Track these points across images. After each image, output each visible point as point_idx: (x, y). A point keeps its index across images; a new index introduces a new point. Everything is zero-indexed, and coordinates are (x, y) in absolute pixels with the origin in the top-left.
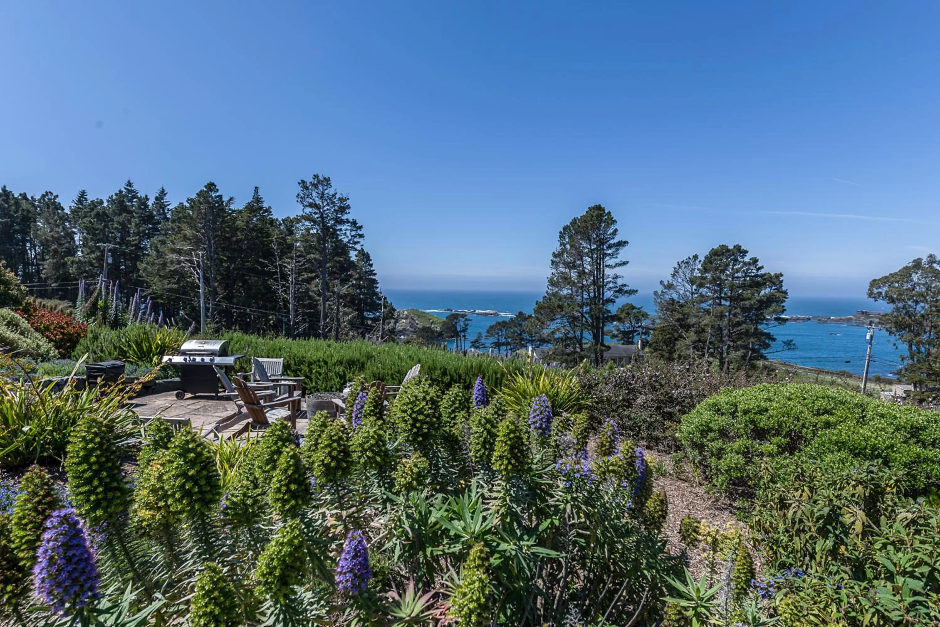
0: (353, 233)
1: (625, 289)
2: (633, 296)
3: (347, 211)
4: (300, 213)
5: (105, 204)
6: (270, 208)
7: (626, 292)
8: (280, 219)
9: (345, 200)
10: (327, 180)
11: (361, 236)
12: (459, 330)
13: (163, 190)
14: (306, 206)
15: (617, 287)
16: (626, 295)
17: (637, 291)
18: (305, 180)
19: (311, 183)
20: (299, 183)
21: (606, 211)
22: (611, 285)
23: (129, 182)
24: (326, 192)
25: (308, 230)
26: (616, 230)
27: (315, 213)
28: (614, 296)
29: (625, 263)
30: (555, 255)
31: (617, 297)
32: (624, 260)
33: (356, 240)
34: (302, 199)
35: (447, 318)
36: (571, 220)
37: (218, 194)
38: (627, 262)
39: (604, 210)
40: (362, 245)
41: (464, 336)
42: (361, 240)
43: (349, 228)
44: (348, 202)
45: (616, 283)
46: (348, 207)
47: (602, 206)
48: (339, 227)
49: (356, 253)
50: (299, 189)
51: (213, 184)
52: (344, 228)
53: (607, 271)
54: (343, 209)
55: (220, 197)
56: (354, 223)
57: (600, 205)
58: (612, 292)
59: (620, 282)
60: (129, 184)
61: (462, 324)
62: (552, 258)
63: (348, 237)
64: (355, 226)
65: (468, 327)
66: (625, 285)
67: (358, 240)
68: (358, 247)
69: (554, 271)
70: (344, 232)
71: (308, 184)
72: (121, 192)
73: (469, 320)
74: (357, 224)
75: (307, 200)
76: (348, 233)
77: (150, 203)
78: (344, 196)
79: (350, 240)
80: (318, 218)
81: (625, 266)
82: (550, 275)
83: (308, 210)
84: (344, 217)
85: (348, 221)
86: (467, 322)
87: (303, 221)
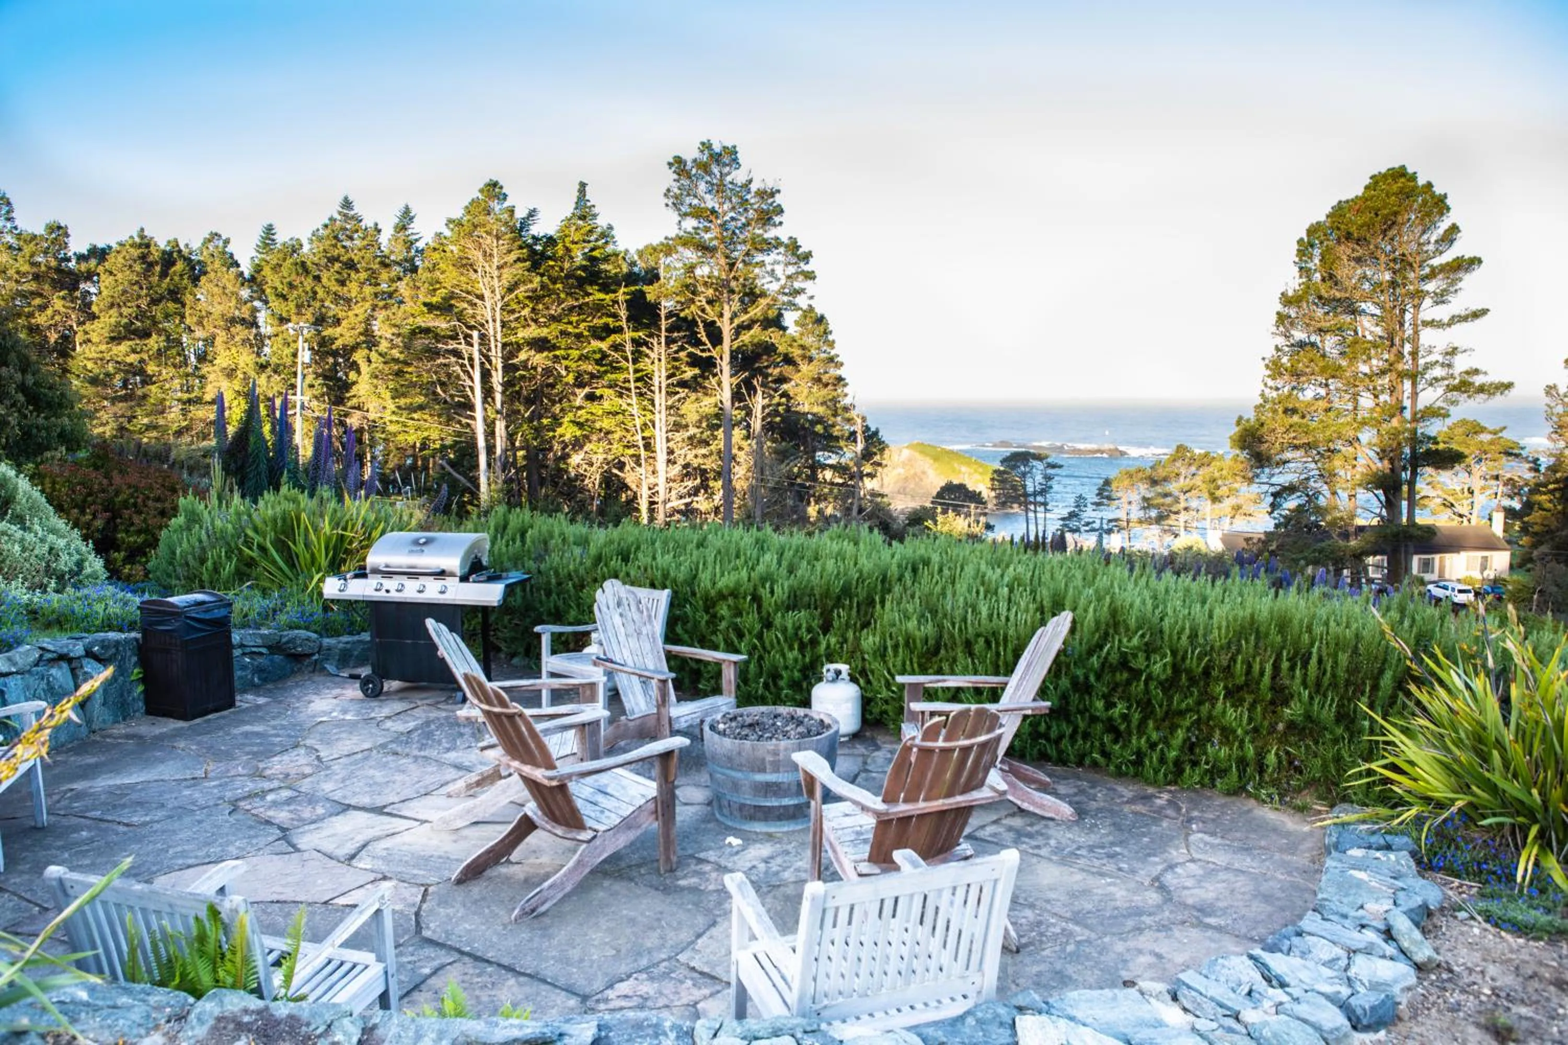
0: (791, 270)
1: (1478, 380)
2: (1498, 400)
3: (777, 219)
4: (673, 232)
5: (306, 248)
6: (610, 228)
7: (1481, 389)
8: (632, 251)
9: (772, 195)
10: (732, 152)
11: (810, 276)
12: (1030, 489)
13: (407, 211)
14: (686, 215)
15: (1452, 376)
16: (1482, 396)
17: (1509, 386)
18: (684, 157)
19: (695, 161)
20: (670, 164)
21: (1421, 182)
22: (1438, 372)
23: (346, 199)
24: (729, 179)
25: (691, 269)
26: (1454, 229)
27: (707, 230)
28: (1446, 400)
29: (1477, 315)
30: (1287, 300)
31: (1454, 403)
32: (1475, 307)
33: (797, 285)
34: (676, 201)
35: (1003, 462)
36: (1328, 210)
37: (506, 204)
38: (1484, 312)
39: (1413, 177)
40: (812, 297)
41: (1045, 504)
42: (808, 285)
43: (780, 258)
44: (778, 199)
45: (1449, 366)
46: (780, 211)
47: (1410, 170)
48: (759, 257)
49: (796, 315)
50: (669, 178)
51: (495, 185)
52: (768, 259)
53: (1427, 337)
54: (768, 217)
55: (511, 211)
56: (793, 247)
57: (1403, 167)
58: (1440, 391)
59: (1461, 364)
60: (347, 204)
61: (1039, 478)
62: (1279, 308)
63: (778, 280)
64: (794, 254)
65: (1053, 483)
66: (1476, 372)
67: (803, 285)
68: (802, 301)
69: (1281, 341)
70: (769, 268)
71: (689, 164)
72: (332, 219)
73: (1054, 466)
74: (798, 247)
75: (688, 200)
76: (779, 269)
77: (384, 239)
78: (770, 185)
79: (783, 287)
80: (711, 239)
81: (1478, 322)
82: (1270, 352)
83: (690, 224)
84: (771, 233)
85: (778, 243)
86: (1050, 471)
87: (680, 249)
